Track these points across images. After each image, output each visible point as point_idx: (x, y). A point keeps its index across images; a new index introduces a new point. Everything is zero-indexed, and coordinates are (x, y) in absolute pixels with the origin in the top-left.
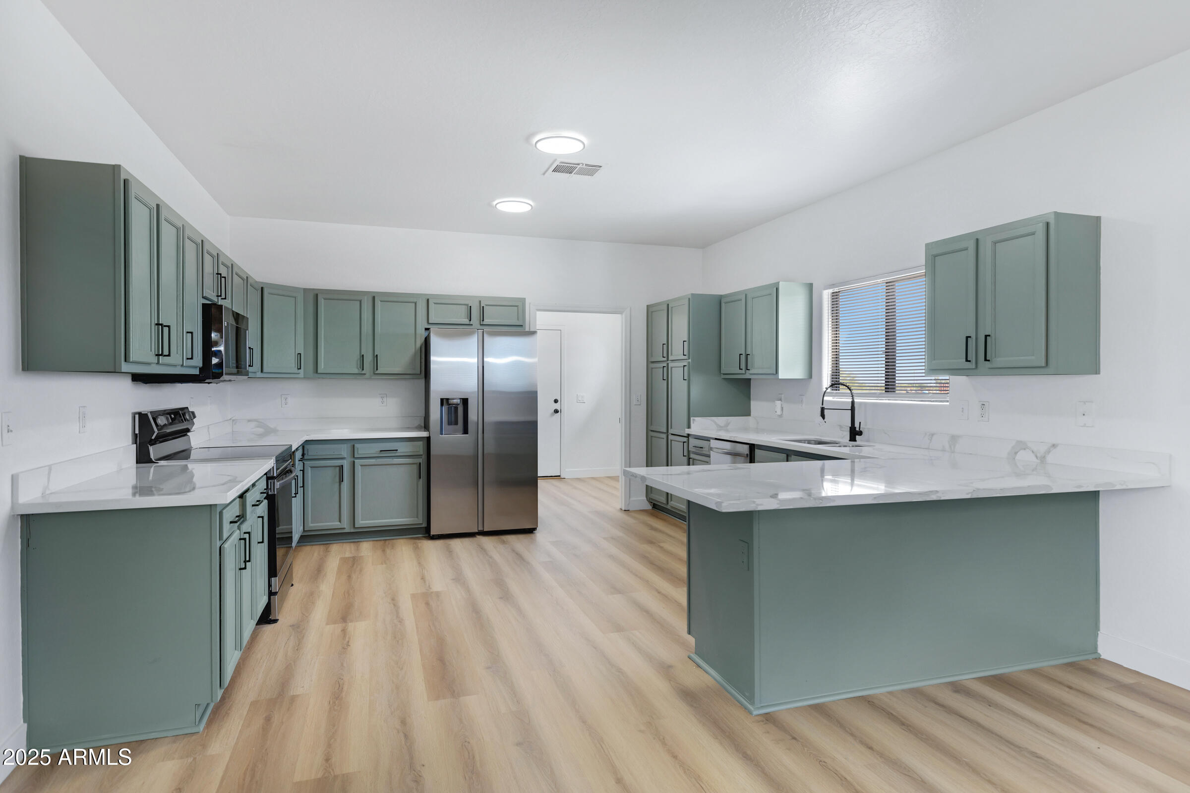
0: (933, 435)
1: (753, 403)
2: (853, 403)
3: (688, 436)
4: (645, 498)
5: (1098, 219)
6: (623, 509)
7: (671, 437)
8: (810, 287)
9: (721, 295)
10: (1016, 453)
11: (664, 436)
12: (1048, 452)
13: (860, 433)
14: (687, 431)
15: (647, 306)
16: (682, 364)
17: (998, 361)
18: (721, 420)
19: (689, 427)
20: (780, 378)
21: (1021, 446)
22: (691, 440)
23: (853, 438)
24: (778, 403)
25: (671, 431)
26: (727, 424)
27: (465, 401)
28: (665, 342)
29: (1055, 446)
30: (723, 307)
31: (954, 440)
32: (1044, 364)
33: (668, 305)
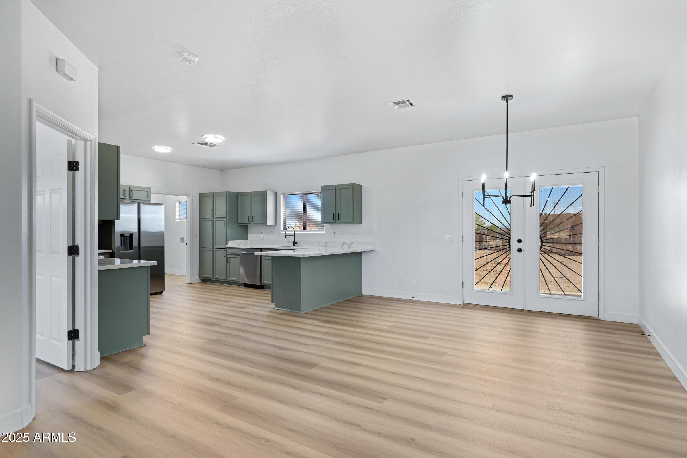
0: (320, 242)
1: (249, 235)
2: (294, 233)
3: (226, 248)
4: (199, 278)
5: (361, 185)
6: (189, 283)
7: (215, 250)
8: (276, 193)
9: (238, 193)
10: (343, 245)
11: (212, 249)
12: (351, 244)
13: (297, 243)
14: (226, 246)
15: (200, 195)
16: (224, 219)
17: (342, 220)
18: (238, 242)
19: (227, 244)
20: (267, 225)
21: (344, 243)
22: (228, 250)
23: (294, 245)
24: (262, 234)
25: (215, 247)
26: (240, 243)
27: (132, 235)
28: (212, 210)
29: (352, 243)
30: (239, 197)
31: (327, 243)
32: (352, 221)
33: (213, 195)
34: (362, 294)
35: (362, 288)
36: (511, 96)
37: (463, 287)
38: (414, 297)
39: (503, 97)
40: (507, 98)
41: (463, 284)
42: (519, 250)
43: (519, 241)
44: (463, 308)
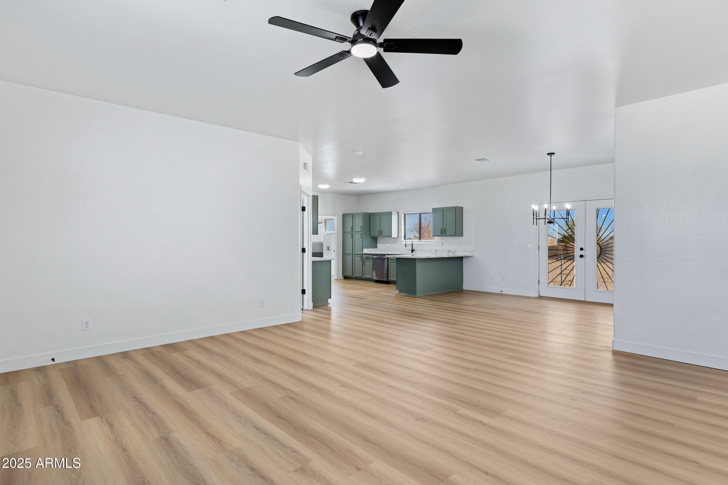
0: (431, 250)
1: (378, 244)
2: (412, 243)
3: (362, 254)
4: (342, 276)
5: (463, 207)
6: (336, 279)
7: (354, 255)
8: (398, 213)
9: (370, 213)
11: (352, 255)
12: (455, 252)
13: (414, 251)
14: (363, 253)
15: (343, 214)
16: (360, 233)
17: (447, 234)
18: (371, 249)
19: (363, 251)
20: (392, 237)
21: (450, 251)
22: (364, 256)
23: (412, 252)
24: (388, 244)
25: (354, 253)
26: (372, 251)
28: (352, 226)
29: (456, 250)
30: (371, 216)
31: (436, 251)
32: (455, 234)
33: (353, 215)
34: (463, 289)
35: (463, 284)
36: (554, 154)
37: (539, 284)
38: (502, 291)
39: (548, 154)
40: (551, 154)
41: (539, 282)
42: (581, 256)
43: (582, 249)
44: (539, 299)
